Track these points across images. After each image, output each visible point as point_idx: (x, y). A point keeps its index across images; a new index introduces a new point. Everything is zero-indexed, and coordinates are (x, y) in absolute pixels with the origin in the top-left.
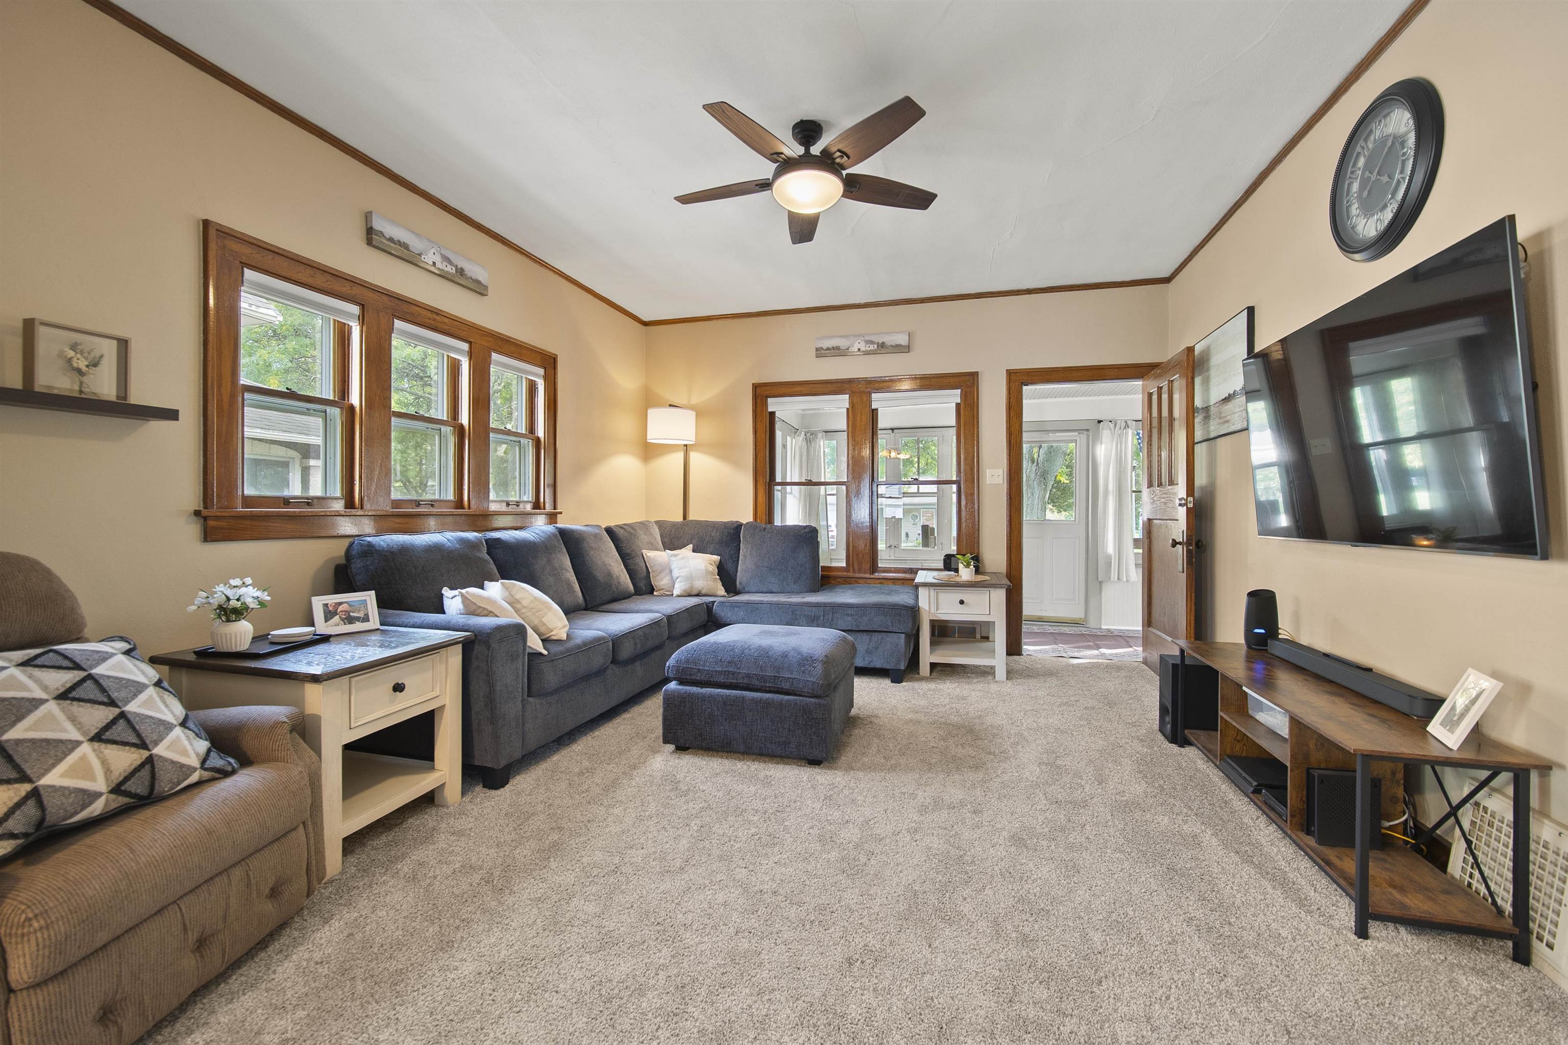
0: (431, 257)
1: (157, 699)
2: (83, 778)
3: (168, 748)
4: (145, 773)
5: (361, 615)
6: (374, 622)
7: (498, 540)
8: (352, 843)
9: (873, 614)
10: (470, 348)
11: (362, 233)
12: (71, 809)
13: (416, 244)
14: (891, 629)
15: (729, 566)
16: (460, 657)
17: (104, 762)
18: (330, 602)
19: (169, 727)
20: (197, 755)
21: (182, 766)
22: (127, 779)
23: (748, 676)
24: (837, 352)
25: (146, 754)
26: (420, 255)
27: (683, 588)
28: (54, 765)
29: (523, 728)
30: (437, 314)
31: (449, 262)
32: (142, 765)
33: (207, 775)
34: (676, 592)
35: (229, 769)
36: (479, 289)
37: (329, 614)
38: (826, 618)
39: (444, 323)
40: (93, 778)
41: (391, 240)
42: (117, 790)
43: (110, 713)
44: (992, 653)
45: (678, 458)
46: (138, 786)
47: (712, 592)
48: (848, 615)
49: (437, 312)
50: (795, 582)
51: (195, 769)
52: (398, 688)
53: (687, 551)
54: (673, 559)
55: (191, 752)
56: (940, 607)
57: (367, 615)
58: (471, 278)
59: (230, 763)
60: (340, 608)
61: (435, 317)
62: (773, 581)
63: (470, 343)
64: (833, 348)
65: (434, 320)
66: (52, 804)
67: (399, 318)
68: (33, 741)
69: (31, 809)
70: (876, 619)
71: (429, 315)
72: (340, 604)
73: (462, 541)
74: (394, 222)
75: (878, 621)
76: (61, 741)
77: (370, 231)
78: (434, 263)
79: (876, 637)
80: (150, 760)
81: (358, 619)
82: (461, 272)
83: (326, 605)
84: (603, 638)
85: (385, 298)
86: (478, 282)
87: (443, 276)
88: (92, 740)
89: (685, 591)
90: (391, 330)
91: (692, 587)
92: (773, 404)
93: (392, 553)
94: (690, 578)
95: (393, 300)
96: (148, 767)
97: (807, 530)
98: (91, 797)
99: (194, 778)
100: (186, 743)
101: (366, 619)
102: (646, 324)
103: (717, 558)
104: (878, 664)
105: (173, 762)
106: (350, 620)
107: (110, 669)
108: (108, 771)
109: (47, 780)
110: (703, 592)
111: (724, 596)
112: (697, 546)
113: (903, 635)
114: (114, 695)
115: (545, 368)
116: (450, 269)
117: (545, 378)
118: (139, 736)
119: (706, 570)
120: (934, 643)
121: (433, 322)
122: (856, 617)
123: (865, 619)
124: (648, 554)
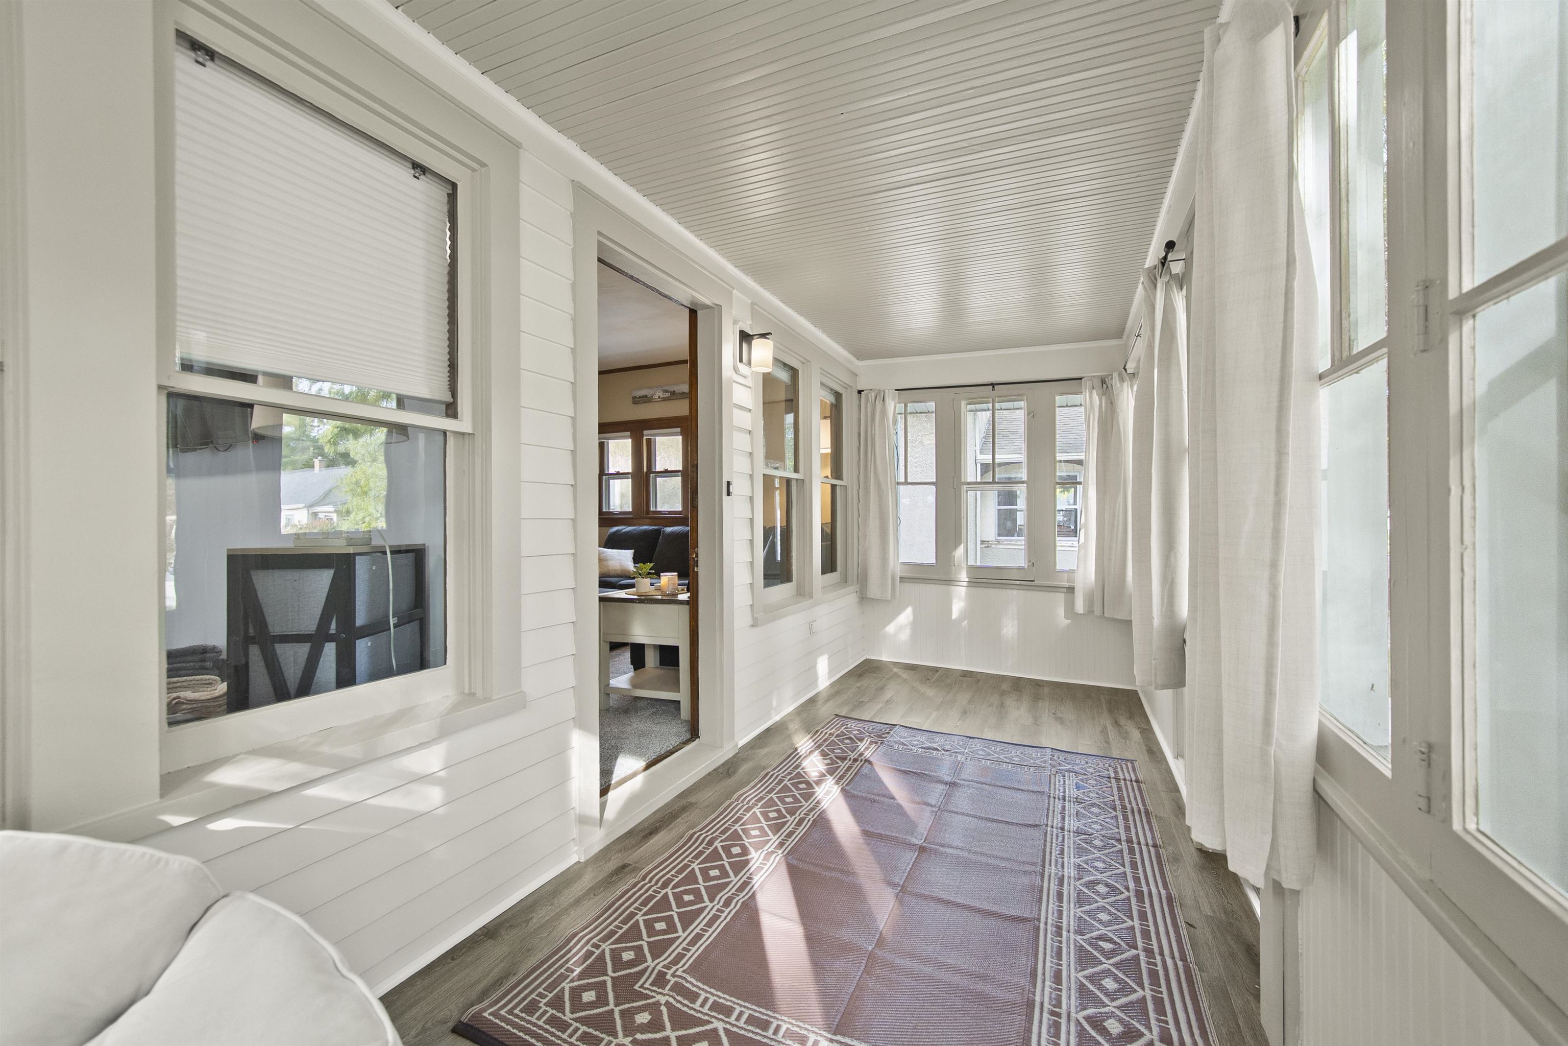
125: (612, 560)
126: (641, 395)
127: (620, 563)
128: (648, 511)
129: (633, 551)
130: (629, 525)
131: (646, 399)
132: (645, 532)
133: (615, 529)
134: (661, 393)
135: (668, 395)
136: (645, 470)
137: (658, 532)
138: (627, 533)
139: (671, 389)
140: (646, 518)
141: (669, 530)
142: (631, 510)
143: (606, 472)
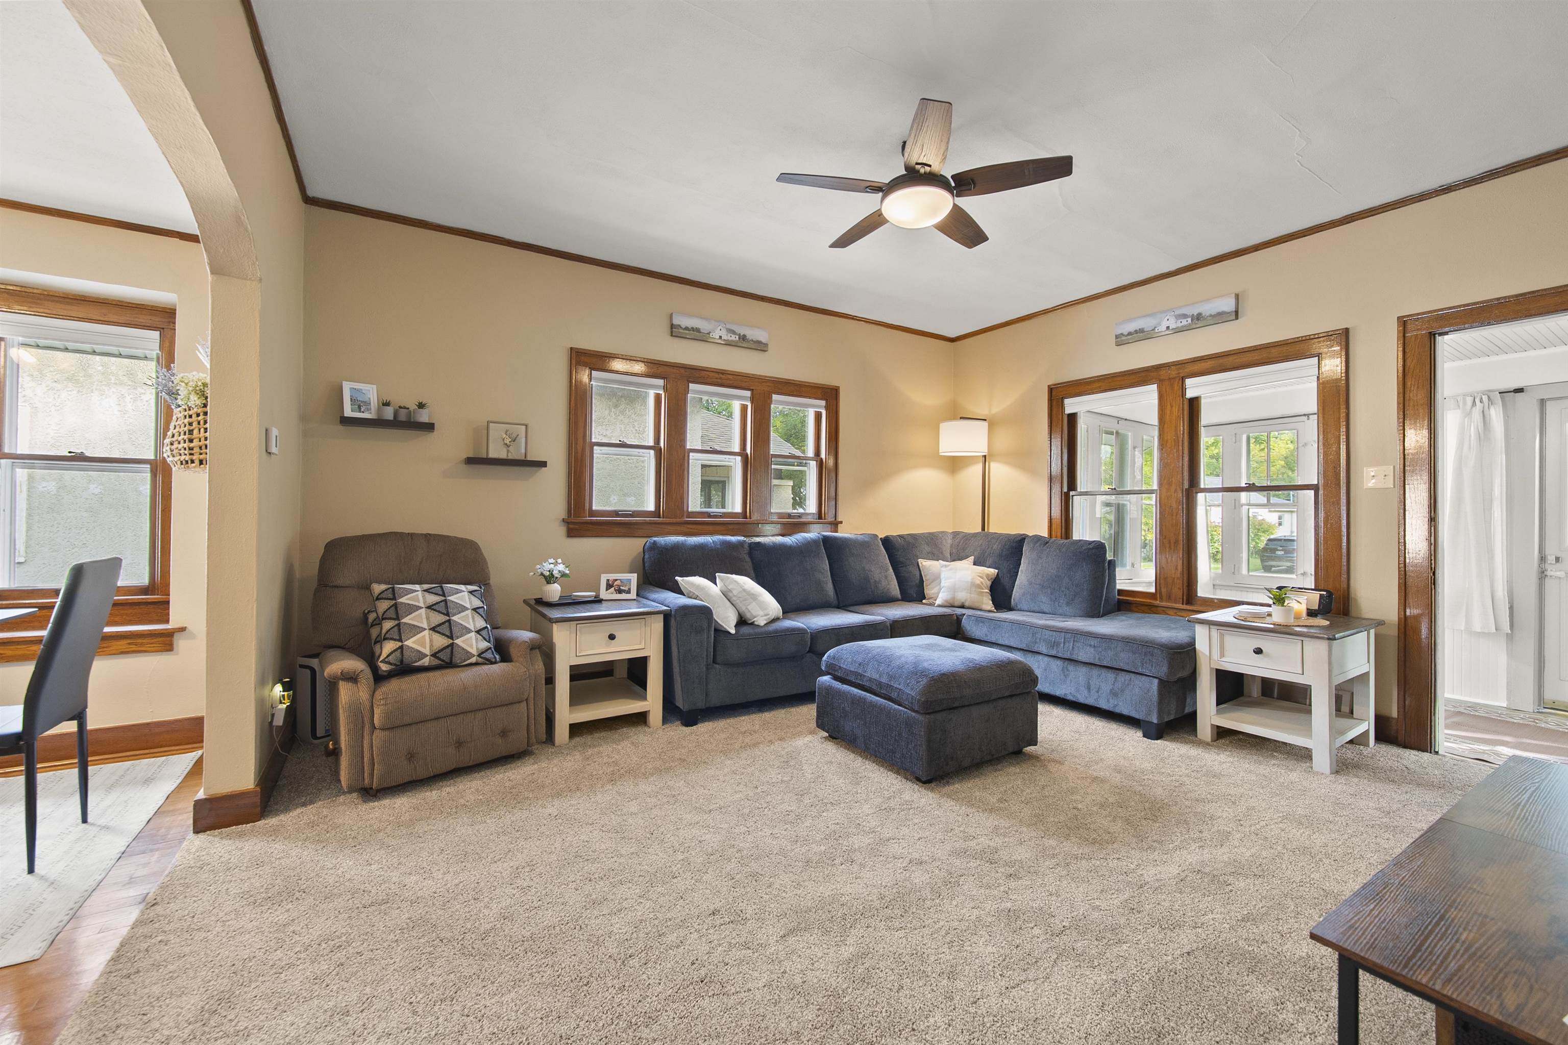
0: (718, 333)
1: (470, 616)
2: (421, 646)
3: (463, 641)
4: (448, 650)
5: (626, 589)
6: (633, 595)
7: (759, 543)
8: (576, 729)
9: (1119, 649)
10: (752, 394)
11: (667, 329)
12: (414, 659)
13: (703, 325)
14: (1140, 670)
15: (1006, 581)
16: (662, 624)
17: (431, 641)
18: (610, 578)
19: (469, 631)
20: (477, 649)
21: (468, 652)
22: (439, 651)
23: (870, 680)
24: (1141, 335)
25: (451, 641)
26: (709, 334)
27: (944, 598)
28: (412, 637)
29: (706, 686)
30: (723, 374)
31: (734, 332)
32: (448, 647)
33: (480, 660)
34: (938, 602)
35: (494, 660)
36: (760, 347)
37: (609, 586)
38: (1067, 645)
39: (729, 379)
40: (425, 648)
41: (687, 329)
42: (434, 655)
43: (443, 618)
44: (1307, 730)
45: (978, 468)
46: (445, 656)
47: (976, 605)
48: (1091, 645)
49: (723, 372)
50: (1068, 604)
51: (474, 656)
52: (612, 637)
53: (967, 563)
54: (943, 569)
55: (475, 646)
56: (1226, 653)
57: (630, 589)
58: (752, 341)
59: (495, 657)
60: (616, 583)
61: (721, 376)
62: (1044, 601)
63: (752, 390)
64: (1136, 332)
65: (721, 378)
66: (407, 653)
67: (693, 382)
68: (410, 624)
69: (398, 653)
70: (1122, 655)
71: (716, 375)
72: (616, 580)
73: (725, 543)
74: (689, 315)
75: (1124, 659)
76: (419, 627)
77: (672, 326)
78: (720, 337)
79: (1123, 677)
80: (452, 645)
81: (624, 591)
82: (743, 338)
83: (608, 580)
84: (803, 630)
85: (682, 371)
86: (759, 342)
87: (729, 344)
88: (430, 629)
89: (946, 601)
90: (687, 391)
91: (954, 598)
92: (1071, 405)
93: (667, 549)
94: (953, 589)
95: (687, 370)
96: (450, 648)
97: (1091, 546)
98: (423, 656)
99: (473, 660)
100: (474, 642)
101: (629, 592)
102: (952, 340)
103: (993, 572)
104: (1125, 710)
105: (463, 649)
106: (620, 591)
107: (457, 598)
108: (431, 646)
109: (406, 643)
110: (967, 604)
111: (990, 611)
112: (979, 558)
113: (1156, 681)
114: (450, 610)
115: (827, 400)
116: (734, 338)
117: (827, 408)
118: (451, 632)
119: (972, 582)
120: (1221, 700)
121: (719, 380)
122: (1100, 649)
123: (1110, 653)
124: (924, 563)
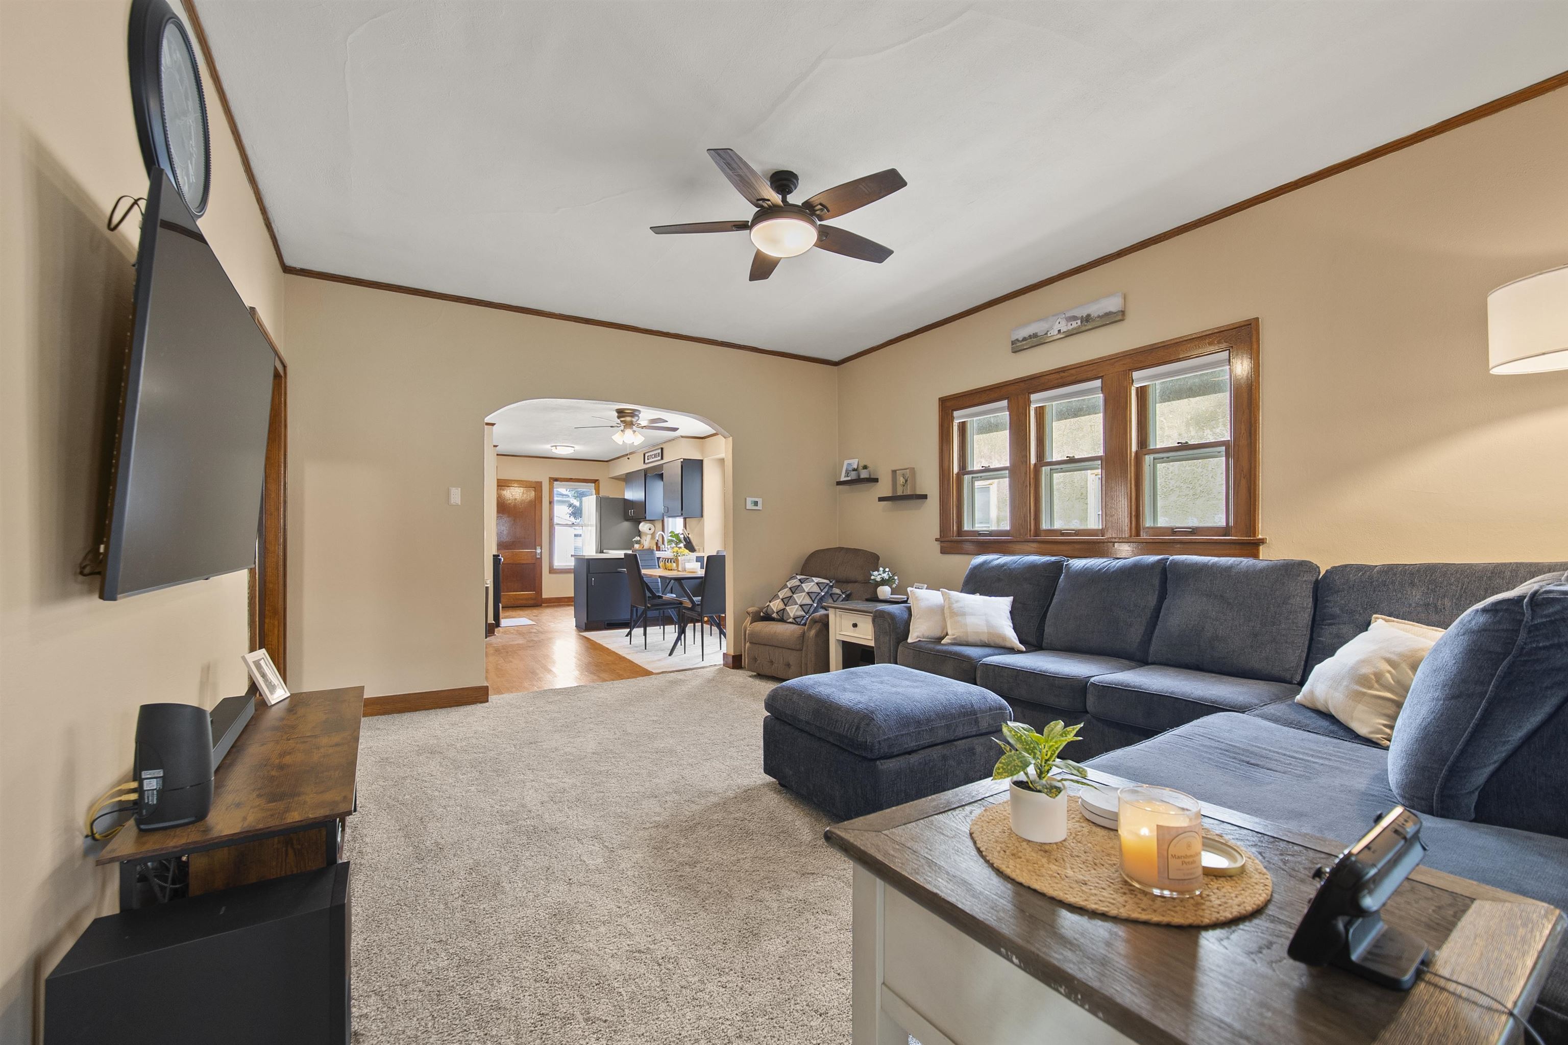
125: (972, 614)
126: (1026, 335)
127: (987, 621)
128: (1038, 531)
129: (1012, 598)
130: (1005, 552)
131: (1036, 341)
132: (1033, 567)
133: (980, 559)
134: (1063, 323)
135: (1075, 324)
136: (1033, 460)
137: (1057, 568)
138: (1001, 567)
139: (1083, 312)
140: (1033, 541)
141: (1078, 564)
142: (1008, 528)
143: (970, 469)
